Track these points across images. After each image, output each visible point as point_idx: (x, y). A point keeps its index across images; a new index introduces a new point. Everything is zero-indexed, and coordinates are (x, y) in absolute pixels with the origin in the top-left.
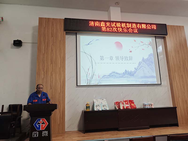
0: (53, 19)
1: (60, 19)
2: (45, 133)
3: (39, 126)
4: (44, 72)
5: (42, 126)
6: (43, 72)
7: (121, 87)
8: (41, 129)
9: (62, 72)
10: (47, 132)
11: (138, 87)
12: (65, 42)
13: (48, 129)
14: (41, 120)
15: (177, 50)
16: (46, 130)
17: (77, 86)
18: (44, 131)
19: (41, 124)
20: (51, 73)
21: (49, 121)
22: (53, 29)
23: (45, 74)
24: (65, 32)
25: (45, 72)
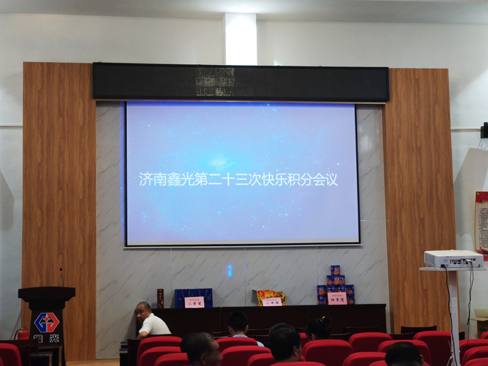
0: (63, 65)
1: (81, 64)
2: (54, 338)
3: (44, 325)
4: (42, 212)
5: (49, 325)
6: (39, 213)
7: (245, 251)
8: (47, 331)
9: (87, 212)
10: (57, 336)
11: (292, 251)
12: (94, 130)
13: (59, 330)
14: (47, 316)
15: (414, 147)
16: (55, 332)
17: (126, 245)
18: (52, 333)
19: (47, 323)
20: (60, 213)
21: (60, 317)
22: (64, 95)
23: (45, 218)
24: (94, 102)
25: (45, 213)
